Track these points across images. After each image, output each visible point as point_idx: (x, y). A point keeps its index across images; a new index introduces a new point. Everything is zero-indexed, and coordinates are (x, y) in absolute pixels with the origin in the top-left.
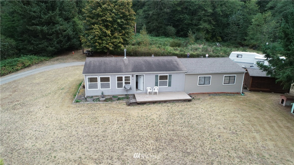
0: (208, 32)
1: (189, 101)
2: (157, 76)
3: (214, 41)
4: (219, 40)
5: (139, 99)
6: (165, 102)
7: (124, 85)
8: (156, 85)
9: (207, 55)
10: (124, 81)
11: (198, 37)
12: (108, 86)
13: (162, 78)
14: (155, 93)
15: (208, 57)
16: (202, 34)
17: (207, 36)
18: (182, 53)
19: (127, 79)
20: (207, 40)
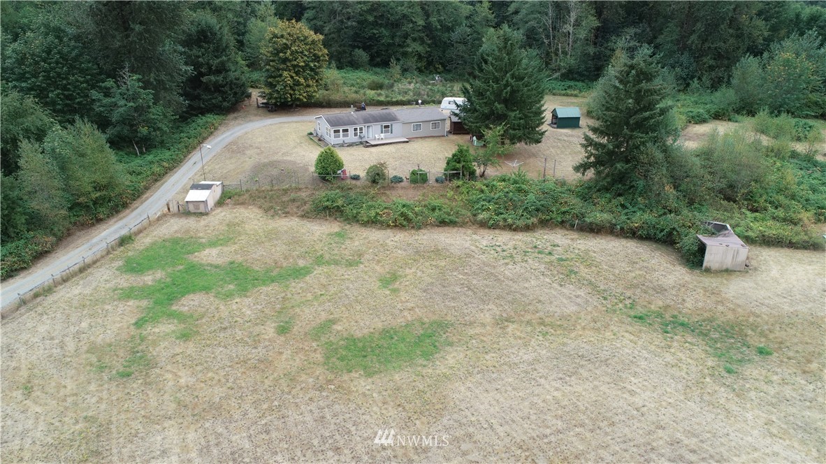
0: (420, 57)
1: (407, 142)
2: (382, 126)
3: (431, 73)
4: (439, 70)
5: (373, 143)
6: (391, 143)
7: (359, 134)
8: (382, 133)
9: (420, 101)
10: (358, 131)
11: (405, 67)
12: (347, 136)
13: (387, 127)
14: (382, 139)
15: (422, 103)
16: (412, 63)
17: (419, 65)
18: (389, 99)
19: (361, 129)
20: (420, 71)
